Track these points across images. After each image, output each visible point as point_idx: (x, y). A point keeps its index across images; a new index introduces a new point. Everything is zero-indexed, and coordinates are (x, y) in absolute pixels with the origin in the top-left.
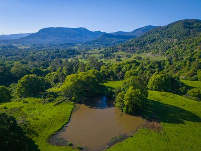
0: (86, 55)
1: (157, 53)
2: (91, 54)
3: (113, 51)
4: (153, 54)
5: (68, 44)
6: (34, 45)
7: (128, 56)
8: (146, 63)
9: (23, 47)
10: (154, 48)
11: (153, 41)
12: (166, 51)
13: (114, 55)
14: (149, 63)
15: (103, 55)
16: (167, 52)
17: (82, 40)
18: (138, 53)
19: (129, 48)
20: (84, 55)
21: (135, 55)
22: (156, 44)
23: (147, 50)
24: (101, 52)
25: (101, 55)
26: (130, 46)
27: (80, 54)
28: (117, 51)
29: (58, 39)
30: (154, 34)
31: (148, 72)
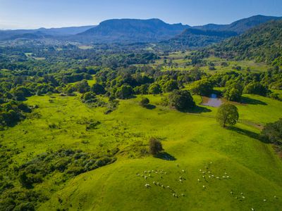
0: (168, 61)
1: (262, 61)
2: (174, 59)
3: (203, 57)
4: (256, 62)
5: (138, 43)
6: (97, 44)
7: (224, 64)
8: (245, 74)
9: (85, 48)
10: (259, 54)
11: (260, 43)
12: (273, 60)
13: (205, 62)
14: (248, 74)
15: (190, 61)
16: (274, 62)
17: (155, 37)
18: (237, 60)
19: (225, 53)
20: (165, 61)
21: (232, 64)
22: (263, 49)
23: (249, 56)
24: (186, 57)
25: (187, 60)
26: (227, 50)
27: (159, 58)
28: (208, 56)
29: (123, 36)
30: (262, 33)
31: (245, 82)
